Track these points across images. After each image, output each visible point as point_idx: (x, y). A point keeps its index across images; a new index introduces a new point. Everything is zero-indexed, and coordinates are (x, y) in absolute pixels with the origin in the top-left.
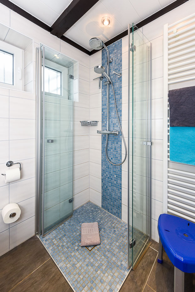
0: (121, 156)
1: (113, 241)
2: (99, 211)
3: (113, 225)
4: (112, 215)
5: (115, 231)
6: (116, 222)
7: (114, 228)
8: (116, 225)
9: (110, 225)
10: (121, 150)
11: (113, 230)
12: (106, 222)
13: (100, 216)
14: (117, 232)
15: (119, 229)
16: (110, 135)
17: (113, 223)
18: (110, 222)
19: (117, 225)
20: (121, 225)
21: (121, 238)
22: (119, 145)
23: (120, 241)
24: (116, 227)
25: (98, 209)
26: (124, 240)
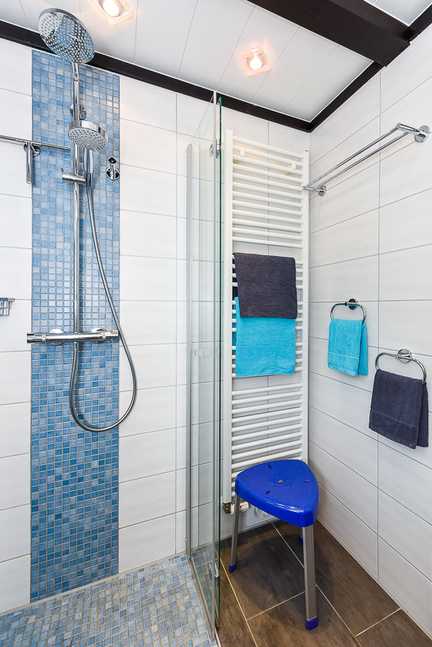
0: (116, 401)
1: (139, 637)
2: (32, 619)
3: (108, 606)
4: (83, 587)
5: (123, 613)
6: (108, 592)
7: (114, 609)
8: (115, 598)
9: (101, 616)
10: (116, 383)
11: (117, 616)
12: (81, 622)
13: (46, 627)
14: (131, 610)
15: (130, 599)
16: (87, 344)
17: (105, 601)
18: (95, 609)
19: (116, 596)
20: (124, 585)
21: (152, 608)
22: (110, 371)
23: (154, 618)
24: (117, 602)
25: (19, 617)
26: (159, 605)
